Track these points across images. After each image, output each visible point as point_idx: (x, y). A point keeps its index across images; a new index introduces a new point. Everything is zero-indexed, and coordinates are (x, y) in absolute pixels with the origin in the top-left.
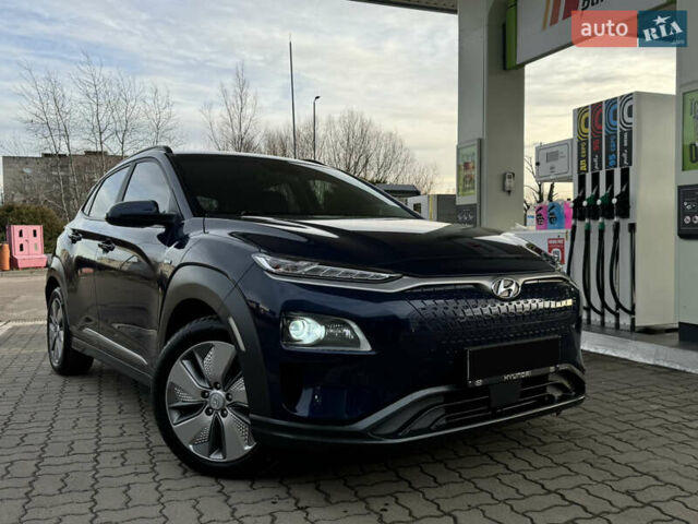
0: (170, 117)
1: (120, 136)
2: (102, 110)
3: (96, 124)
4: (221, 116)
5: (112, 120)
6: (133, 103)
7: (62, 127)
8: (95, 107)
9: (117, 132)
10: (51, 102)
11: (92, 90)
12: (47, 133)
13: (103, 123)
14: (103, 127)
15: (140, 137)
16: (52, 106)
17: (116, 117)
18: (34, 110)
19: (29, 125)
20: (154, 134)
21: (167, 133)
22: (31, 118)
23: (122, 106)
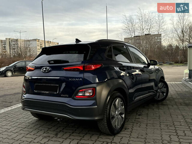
0: (163, 23)
1: (149, 30)
2: (143, 23)
3: (142, 27)
4: (177, 20)
5: (146, 26)
6: (152, 20)
7: (133, 29)
8: (142, 23)
11: (141, 18)
12: (129, 32)
14: (144, 28)
15: (154, 30)
16: (130, 24)
17: (148, 25)
18: (126, 26)
19: (125, 30)
20: (158, 28)
21: (162, 27)
22: (125, 28)
23: (149, 21)
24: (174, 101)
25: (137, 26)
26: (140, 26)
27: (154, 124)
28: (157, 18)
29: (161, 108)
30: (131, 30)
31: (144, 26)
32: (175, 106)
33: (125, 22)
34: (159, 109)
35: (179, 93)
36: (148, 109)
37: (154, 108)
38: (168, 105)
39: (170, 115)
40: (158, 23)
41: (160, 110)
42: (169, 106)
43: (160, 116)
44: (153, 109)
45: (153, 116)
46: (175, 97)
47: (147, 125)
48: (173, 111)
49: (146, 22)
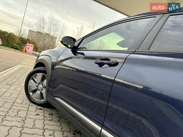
0: (65, 31)
1: (54, 31)
3: (50, 28)
4: (76, 33)
5: (53, 28)
6: (59, 25)
7: (43, 26)
8: (51, 24)
9: (53, 31)
10: (42, 21)
11: (51, 21)
12: (40, 27)
13: (51, 28)
15: (58, 33)
16: (42, 22)
18: (38, 22)
19: (36, 24)
20: (61, 33)
21: (64, 34)
22: (37, 23)
23: (56, 26)
26: (49, 26)
33: (38, 18)
40: (62, 30)
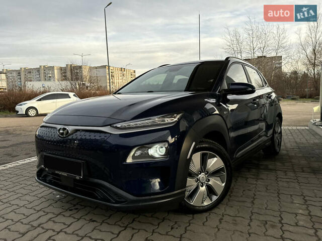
0: (284, 38)
1: (262, 49)
2: (254, 39)
3: (252, 46)
4: (306, 33)
5: (258, 43)
6: (268, 34)
7: (239, 49)
8: (252, 39)
9: (261, 48)
11: (251, 32)
12: (233, 53)
14: (255, 47)
15: (271, 49)
16: (235, 41)
17: (261, 42)
18: (228, 44)
19: (227, 50)
20: (277, 46)
22: (227, 47)
23: (263, 37)
24: (291, 162)
25: (244, 43)
26: (249, 44)
27: (236, 218)
28: (275, 32)
29: (262, 176)
30: (235, 49)
31: (256, 43)
32: (291, 174)
33: (227, 38)
34: (257, 179)
35: (302, 145)
36: (238, 177)
37: (248, 176)
38: (276, 171)
39: (276, 195)
40: (277, 39)
41: (259, 182)
42: (279, 172)
43: (255, 195)
44: (247, 179)
45: (242, 196)
46: (293, 154)
47: (220, 221)
48: (285, 184)
49: (259, 38)
